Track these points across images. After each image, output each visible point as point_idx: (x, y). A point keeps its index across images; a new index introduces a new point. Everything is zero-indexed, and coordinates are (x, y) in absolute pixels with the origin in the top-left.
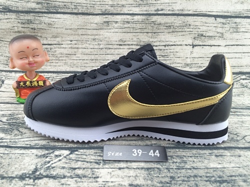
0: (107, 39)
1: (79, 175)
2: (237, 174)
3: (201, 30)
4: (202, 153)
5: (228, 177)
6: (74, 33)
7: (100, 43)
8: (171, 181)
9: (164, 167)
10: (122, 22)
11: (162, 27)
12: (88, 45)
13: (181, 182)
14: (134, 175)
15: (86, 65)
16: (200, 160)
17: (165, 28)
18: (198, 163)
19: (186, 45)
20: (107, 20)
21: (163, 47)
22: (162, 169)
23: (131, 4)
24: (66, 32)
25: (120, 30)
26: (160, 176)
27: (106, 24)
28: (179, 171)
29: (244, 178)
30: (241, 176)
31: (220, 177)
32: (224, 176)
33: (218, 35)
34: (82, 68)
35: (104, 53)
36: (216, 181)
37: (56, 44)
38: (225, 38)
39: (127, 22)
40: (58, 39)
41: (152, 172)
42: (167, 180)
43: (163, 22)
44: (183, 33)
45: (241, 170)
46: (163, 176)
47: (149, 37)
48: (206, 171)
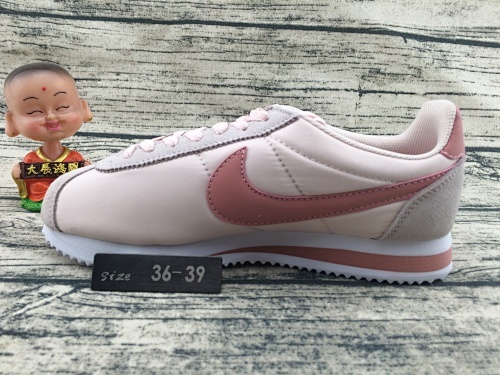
0: (188, 73)
1: (76, 331)
2: (411, 334)
3: (377, 61)
4: (347, 291)
5: (389, 338)
6: (123, 58)
7: (175, 79)
8: (265, 344)
9: (259, 317)
10: (219, 40)
11: (298, 53)
12: (150, 84)
13: (285, 346)
14: (191, 332)
15: (146, 123)
16: (338, 304)
17: (305, 54)
18: (332, 311)
19: (346, 90)
20: (188, 34)
21: (301, 94)
22: (254, 321)
23: (238, 5)
24: (107, 56)
25: (216, 56)
26: (245, 334)
27: (186, 42)
28: (289, 325)
29: (422, 341)
30: (416, 337)
31: (370, 338)
32: (381, 336)
33: (410, 72)
34: (138, 128)
35: (183, 101)
36: (360, 346)
37: (87, 80)
38: (425, 78)
39: (229, 40)
40: (91, 69)
41: (232, 327)
42: (258, 341)
43: (300, 42)
44: (340, 66)
45: (421, 325)
46: (252, 333)
47: (273, 72)
48: (346, 325)
